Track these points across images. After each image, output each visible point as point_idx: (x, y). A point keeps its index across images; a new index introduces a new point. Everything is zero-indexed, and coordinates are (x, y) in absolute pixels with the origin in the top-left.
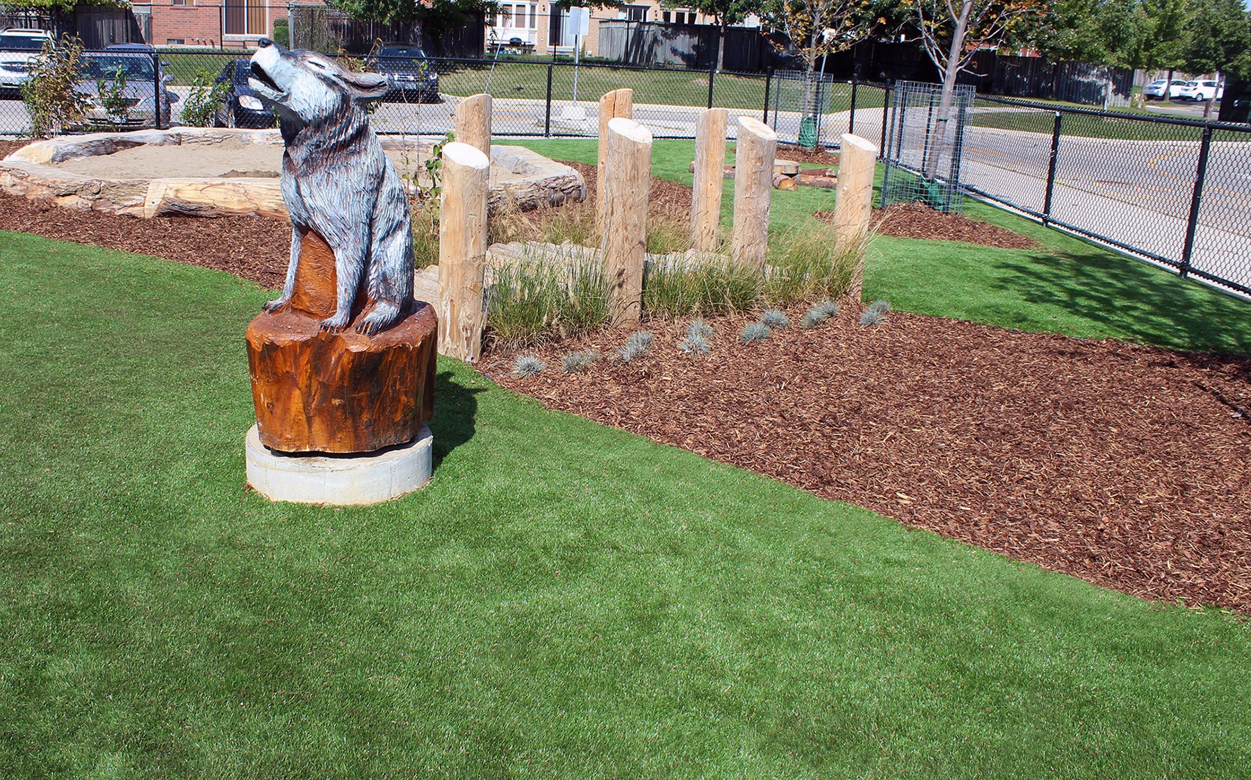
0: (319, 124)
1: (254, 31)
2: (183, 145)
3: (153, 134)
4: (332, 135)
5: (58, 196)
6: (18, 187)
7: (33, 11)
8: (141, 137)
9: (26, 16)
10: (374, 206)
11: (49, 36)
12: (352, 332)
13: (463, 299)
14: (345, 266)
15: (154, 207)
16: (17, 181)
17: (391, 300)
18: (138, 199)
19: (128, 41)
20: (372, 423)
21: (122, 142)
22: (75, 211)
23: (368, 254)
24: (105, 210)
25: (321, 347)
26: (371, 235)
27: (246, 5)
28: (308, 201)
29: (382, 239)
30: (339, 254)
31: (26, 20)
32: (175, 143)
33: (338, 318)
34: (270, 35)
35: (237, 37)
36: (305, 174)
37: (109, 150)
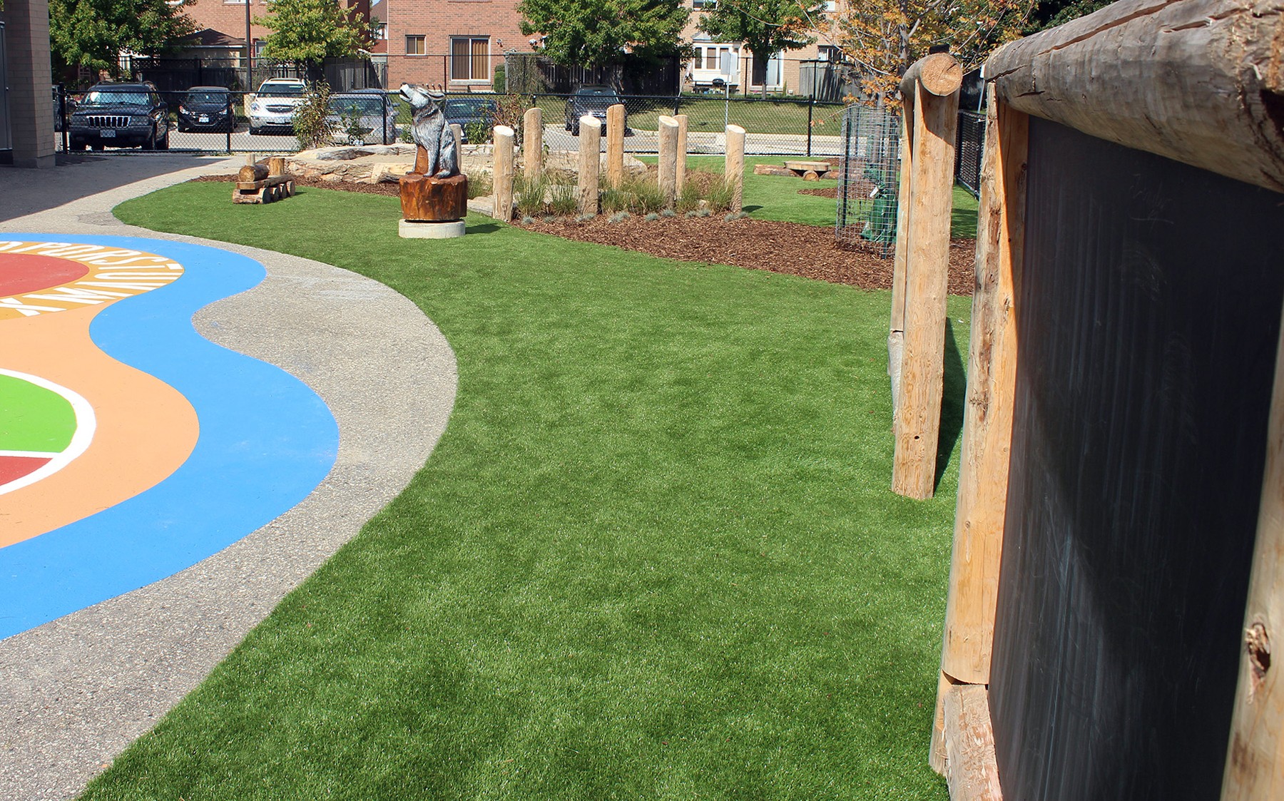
0: (421, 109)
1: (477, 77)
2: (400, 155)
3: (381, 148)
4: (425, 112)
5: (323, 174)
6: (300, 171)
7: (289, 63)
8: (372, 149)
9: (284, 67)
10: (440, 136)
11: (303, 83)
12: (433, 178)
13: (503, 193)
14: (431, 156)
15: (376, 178)
16: (300, 167)
17: (447, 169)
18: (367, 174)
19: (366, 87)
20: (440, 210)
21: (361, 152)
22: (333, 183)
23: (439, 152)
24: (349, 180)
25: (422, 183)
26: (439, 146)
27: (470, 54)
28: (419, 134)
29: (444, 148)
30: (429, 152)
31: (283, 71)
32: (395, 154)
33: (429, 174)
34: (491, 79)
35: (462, 81)
36: (418, 125)
37: (351, 157)
